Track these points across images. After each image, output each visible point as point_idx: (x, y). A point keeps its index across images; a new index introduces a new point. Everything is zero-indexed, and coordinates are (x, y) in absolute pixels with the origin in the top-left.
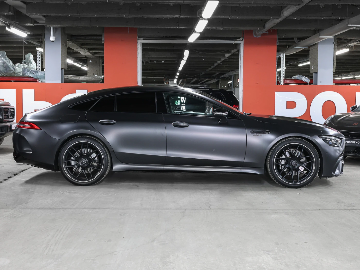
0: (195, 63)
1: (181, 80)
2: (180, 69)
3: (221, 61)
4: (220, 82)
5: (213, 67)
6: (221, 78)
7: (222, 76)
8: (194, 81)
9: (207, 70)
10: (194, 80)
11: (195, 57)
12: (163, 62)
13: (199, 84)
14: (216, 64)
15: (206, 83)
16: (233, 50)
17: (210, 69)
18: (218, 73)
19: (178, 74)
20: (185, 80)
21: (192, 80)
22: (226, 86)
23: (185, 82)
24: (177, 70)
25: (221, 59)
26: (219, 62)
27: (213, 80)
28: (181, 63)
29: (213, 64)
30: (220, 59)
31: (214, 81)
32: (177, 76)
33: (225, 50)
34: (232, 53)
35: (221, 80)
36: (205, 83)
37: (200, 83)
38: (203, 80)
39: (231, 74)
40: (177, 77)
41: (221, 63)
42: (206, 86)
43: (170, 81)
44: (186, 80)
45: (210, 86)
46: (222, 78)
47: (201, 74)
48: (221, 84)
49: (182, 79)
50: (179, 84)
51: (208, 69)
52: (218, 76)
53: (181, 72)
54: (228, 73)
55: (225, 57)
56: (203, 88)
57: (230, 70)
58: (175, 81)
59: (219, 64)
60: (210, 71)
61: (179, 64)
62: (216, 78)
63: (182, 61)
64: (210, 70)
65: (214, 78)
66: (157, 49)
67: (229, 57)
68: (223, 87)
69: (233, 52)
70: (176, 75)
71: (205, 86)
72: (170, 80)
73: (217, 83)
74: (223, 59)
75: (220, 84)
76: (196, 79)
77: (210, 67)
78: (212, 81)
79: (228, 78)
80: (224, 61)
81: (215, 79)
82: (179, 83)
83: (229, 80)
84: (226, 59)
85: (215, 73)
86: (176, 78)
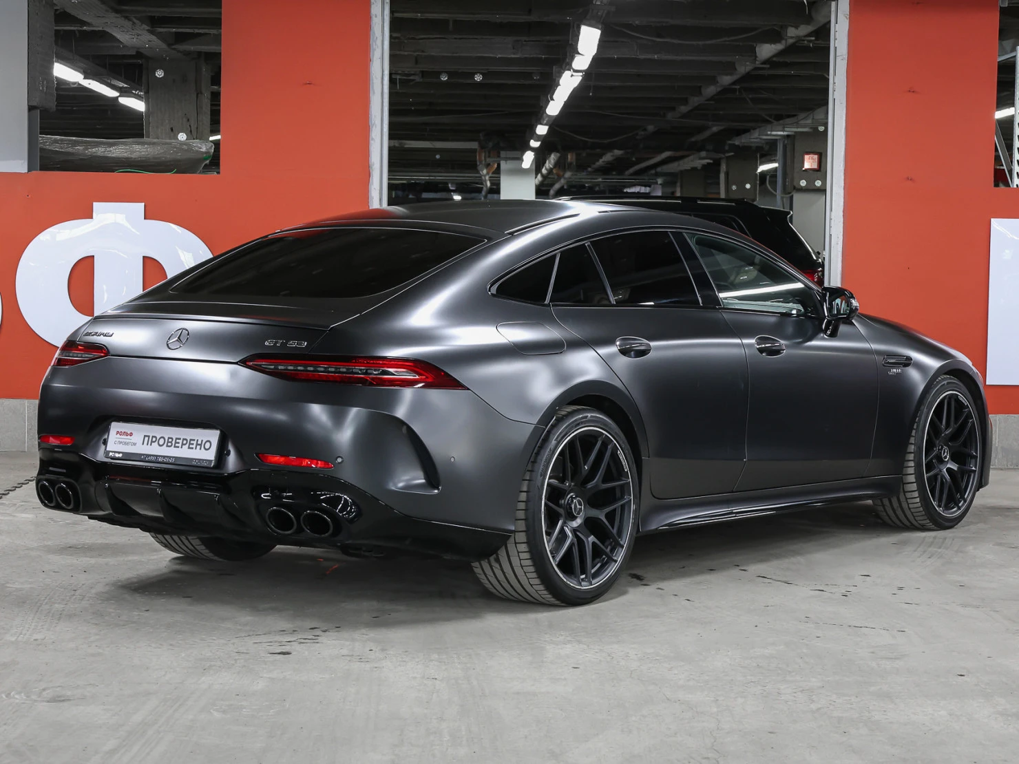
0: (617, 84)
1: (553, 156)
2: (554, 108)
3: (735, 77)
4: (723, 167)
5: (695, 101)
6: (727, 148)
7: (730, 142)
8: (608, 163)
9: (670, 116)
10: (608, 157)
11: (620, 56)
12: (478, 78)
13: (627, 173)
14: (710, 90)
15: (659, 169)
16: (797, 27)
17: (684, 109)
18: (715, 129)
19: (542, 130)
20: (570, 157)
21: (601, 156)
22: (748, 186)
23: (571, 164)
24: (537, 113)
25: (736, 69)
26: (726, 80)
27: (692, 157)
28: (558, 85)
29: (700, 87)
30: (730, 68)
31: (697, 161)
32: (538, 138)
33: (755, 29)
34: (791, 41)
35: (728, 158)
36: (653, 172)
37: (637, 167)
38: (651, 158)
39: (774, 133)
40: (534, 144)
41: (734, 83)
42: (660, 181)
43: (506, 159)
44: (574, 157)
45: (678, 184)
46: (735, 148)
47: (643, 133)
48: (727, 174)
49: (558, 152)
50: (542, 176)
51: (673, 109)
52: (717, 142)
53: (555, 123)
54: (759, 127)
55: (756, 57)
56: (647, 190)
57: (770, 116)
58: (528, 159)
59: (726, 90)
60: (680, 118)
61: (549, 87)
62: (708, 151)
63: (567, 74)
64: (684, 116)
65: (697, 148)
66: (455, 22)
67: (774, 59)
68: (734, 188)
69: (792, 37)
70: (533, 135)
71: (656, 183)
72: (503, 154)
73: (711, 171)
74: (743, 68)
75: (722, 176)
76: (618, 152)
77: (685, 101)
78: (686, 160)
79: (759, 149)
80: (747, 77)
81: (703, 154)
82: (544, 171)
83: (762, 156)
84: (756, 69)
85: (701, 129)
86: (533, 149)
